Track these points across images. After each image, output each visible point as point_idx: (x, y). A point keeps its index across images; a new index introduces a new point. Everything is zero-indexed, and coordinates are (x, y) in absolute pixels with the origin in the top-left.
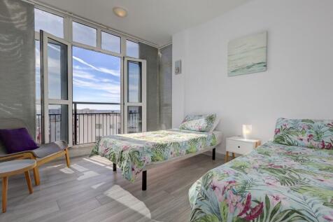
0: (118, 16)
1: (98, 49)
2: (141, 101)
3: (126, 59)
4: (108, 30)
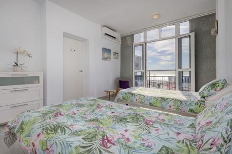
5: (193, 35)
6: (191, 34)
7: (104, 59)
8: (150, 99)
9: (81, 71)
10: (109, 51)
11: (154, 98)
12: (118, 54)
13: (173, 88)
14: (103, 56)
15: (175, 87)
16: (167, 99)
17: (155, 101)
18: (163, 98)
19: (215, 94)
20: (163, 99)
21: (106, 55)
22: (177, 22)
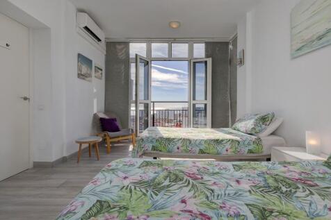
0: (173, 28)
1: (170, 59)
2: (206, 99)
3: (192, 61)
4: (175, 40)
5: (209, 61)
6: (207, 59)
7: (81, 76)
8: (200, 144)
9: (25, 99)
10: (88, 62)
11: (206, 141)
12: (101, 70)
13: (203, 126)
14: (80, 69)
15: (206, 124)
16: (222, 140)
17: (207, 146)
18: (217, 140)
19: (265, 129)
20: (218, 142)
21: (84, 70)
22: (191, 41)
